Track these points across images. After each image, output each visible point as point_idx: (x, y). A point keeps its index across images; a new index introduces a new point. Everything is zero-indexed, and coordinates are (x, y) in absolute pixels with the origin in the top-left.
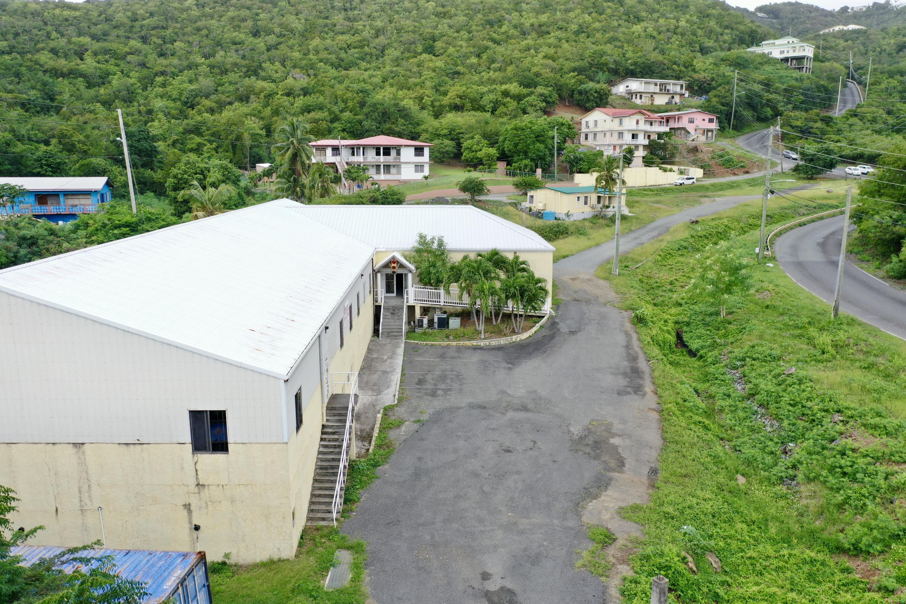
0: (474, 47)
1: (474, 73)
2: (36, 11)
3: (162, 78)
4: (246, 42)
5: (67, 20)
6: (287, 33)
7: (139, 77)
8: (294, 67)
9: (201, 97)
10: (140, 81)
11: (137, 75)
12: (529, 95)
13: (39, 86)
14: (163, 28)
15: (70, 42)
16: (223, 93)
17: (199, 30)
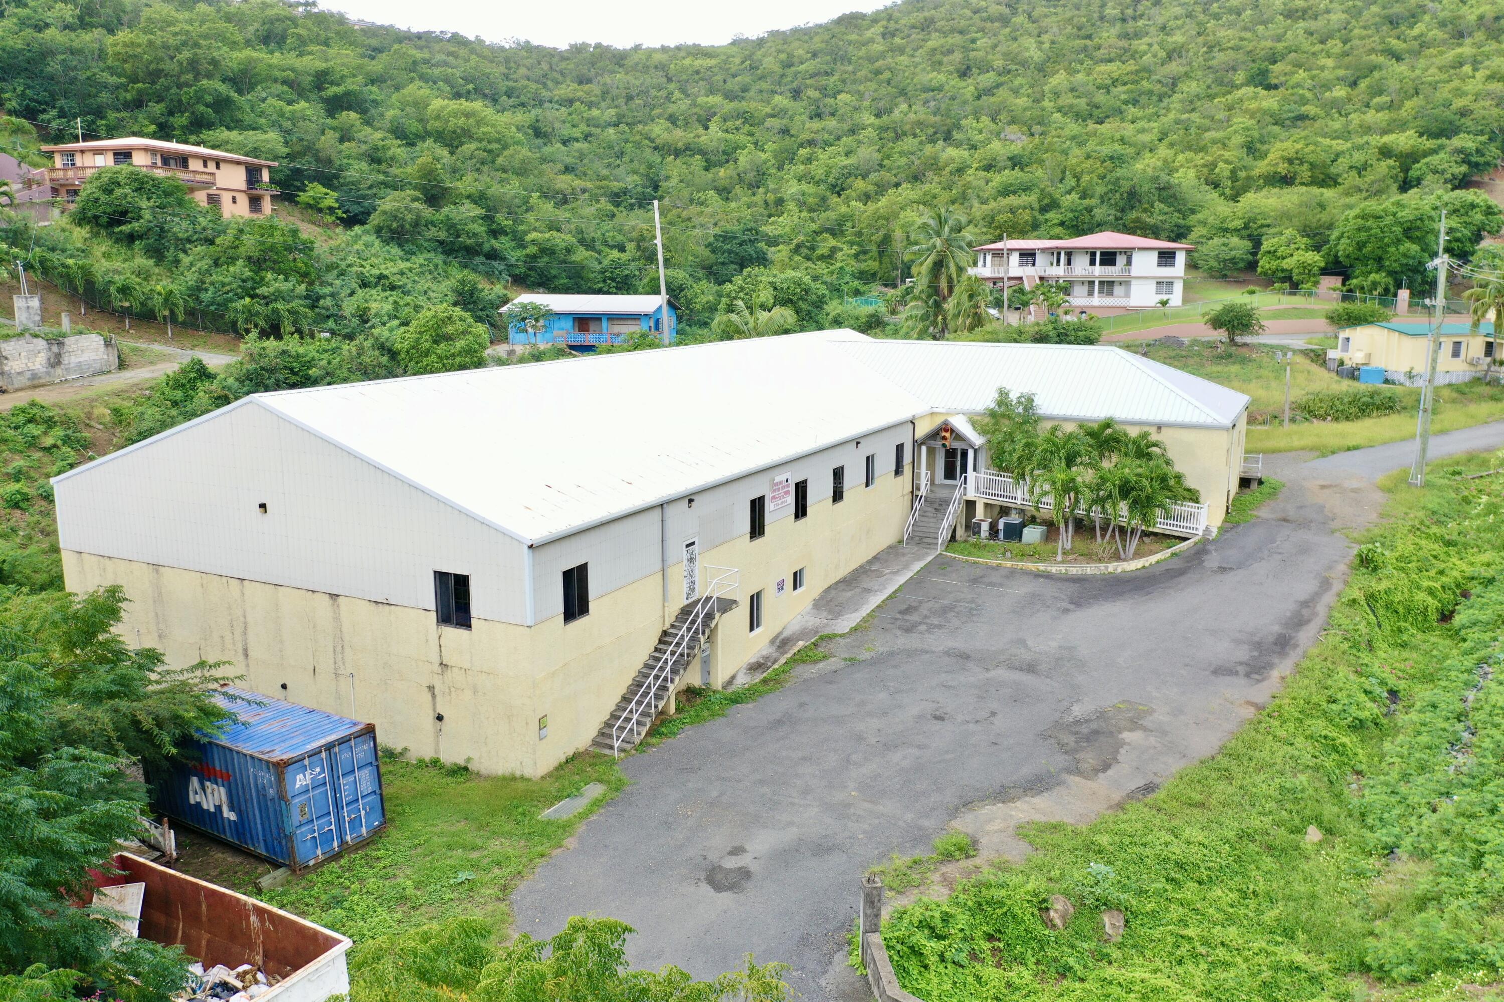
0: (1347, 68)
1: (1336, 115)
2: (660, 63)
3: (808, 149)
4: (946, 88)
5: (698, 72)
6: (1014, 67)
7: (775, 150)
8: (1013, 121)
9: (856, 177)
10: (775, 157)
11: (774, 146)
12: (1434, 152)
13: (643, 169)
14: (827, 74)
15: (694, 104)
16: (889, 170)
17: (878, 72)
